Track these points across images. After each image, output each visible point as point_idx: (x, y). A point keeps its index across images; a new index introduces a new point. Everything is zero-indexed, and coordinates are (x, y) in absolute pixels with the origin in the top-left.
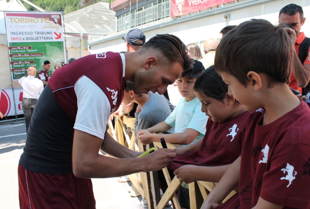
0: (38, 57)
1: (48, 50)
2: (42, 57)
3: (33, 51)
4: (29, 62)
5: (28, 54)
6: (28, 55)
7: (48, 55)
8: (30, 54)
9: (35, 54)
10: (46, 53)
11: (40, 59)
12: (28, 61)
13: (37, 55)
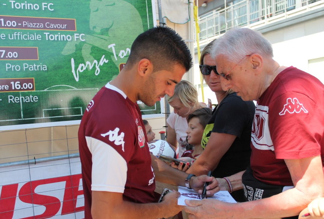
0: (54, 33)
1: (97, 10)
2: (72, 35)
3: (35, 7)
4: (15, 54)
5: (11, 19)
6: (13, 23)
7: (94, 27)
8: (19, 20)
9: (43, 21)
10: (87, 22)
11: (65, 42)
12: (13, 50)
13: (52, 25)
